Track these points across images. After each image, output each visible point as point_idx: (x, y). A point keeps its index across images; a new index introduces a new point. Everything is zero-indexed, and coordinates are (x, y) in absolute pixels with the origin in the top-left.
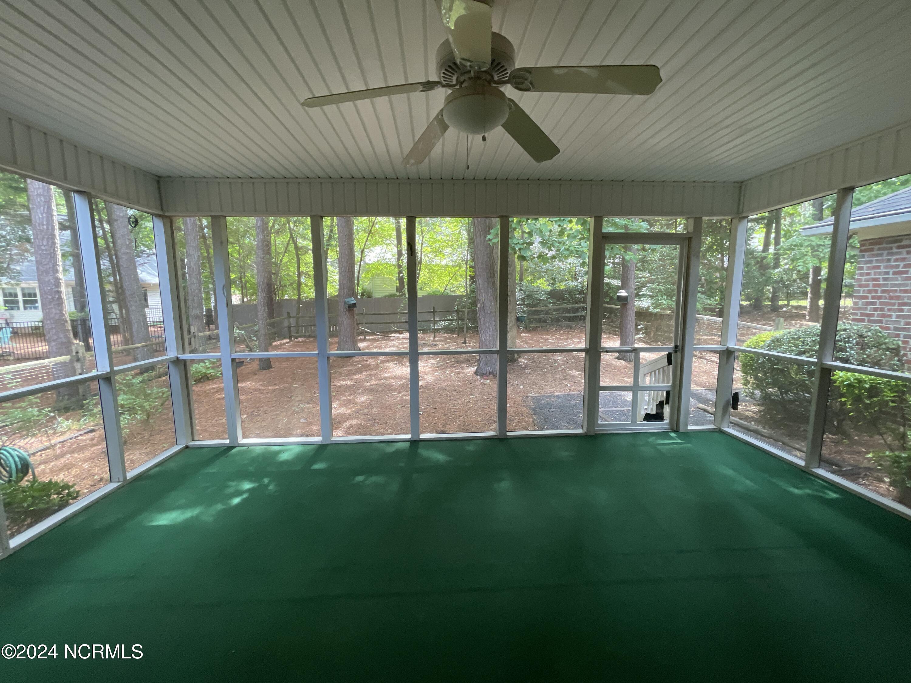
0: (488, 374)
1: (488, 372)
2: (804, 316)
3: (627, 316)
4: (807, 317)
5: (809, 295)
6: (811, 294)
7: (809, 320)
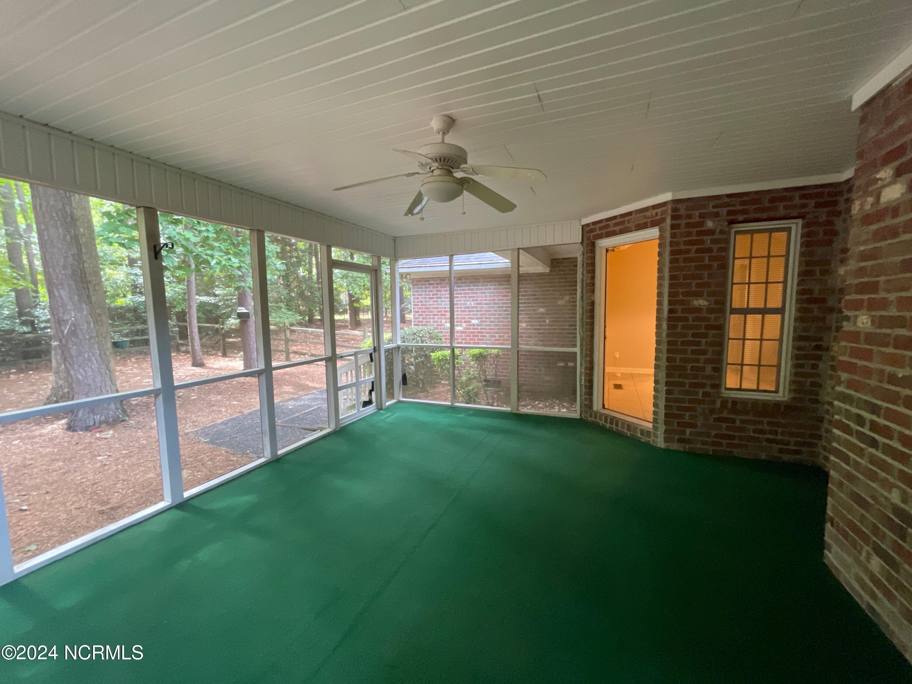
0: (97, 425)
1: (97, 422)
2: (348, 326)
3: (249, 332)
4: (350, 327)
5: (349, 311)
6: (350, 310)
7: (351, 329)
